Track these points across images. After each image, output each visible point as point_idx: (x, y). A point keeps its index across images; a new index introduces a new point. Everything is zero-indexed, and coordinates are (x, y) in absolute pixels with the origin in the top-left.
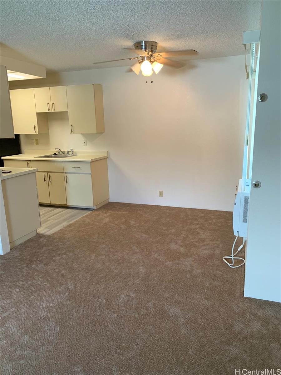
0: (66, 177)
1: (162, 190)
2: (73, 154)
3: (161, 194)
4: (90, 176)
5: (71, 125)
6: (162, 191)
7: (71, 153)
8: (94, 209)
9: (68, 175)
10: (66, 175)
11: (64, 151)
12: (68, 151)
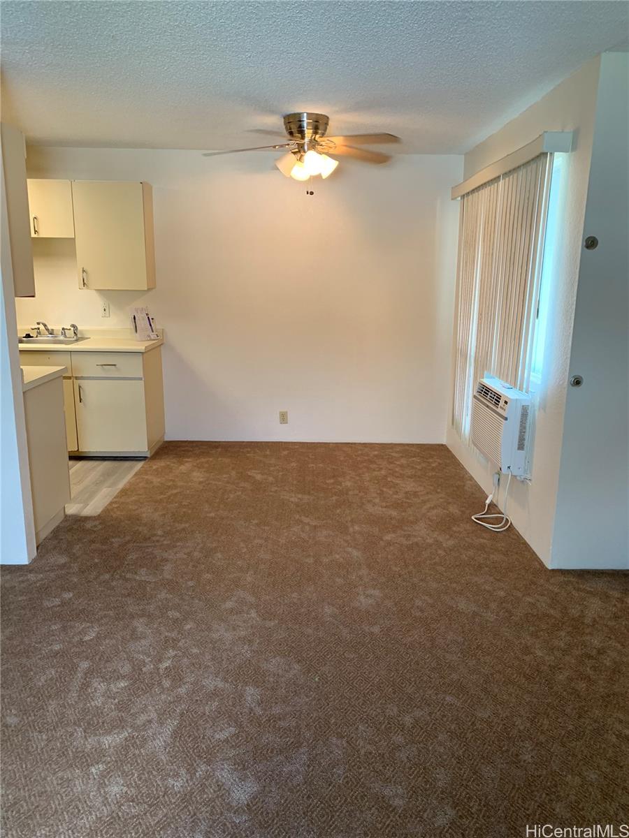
0: (80, 387)
1: (285, 410)
2: (78, 336)
3: (284, 418)
4: (142, 382)
5: (84, 271)
6: (287, 412)
7: (70, 333)
8: (146, 457)
9: (84, 383)
10: (77, 382)
11: (53, 330)
12: (63, 329)
